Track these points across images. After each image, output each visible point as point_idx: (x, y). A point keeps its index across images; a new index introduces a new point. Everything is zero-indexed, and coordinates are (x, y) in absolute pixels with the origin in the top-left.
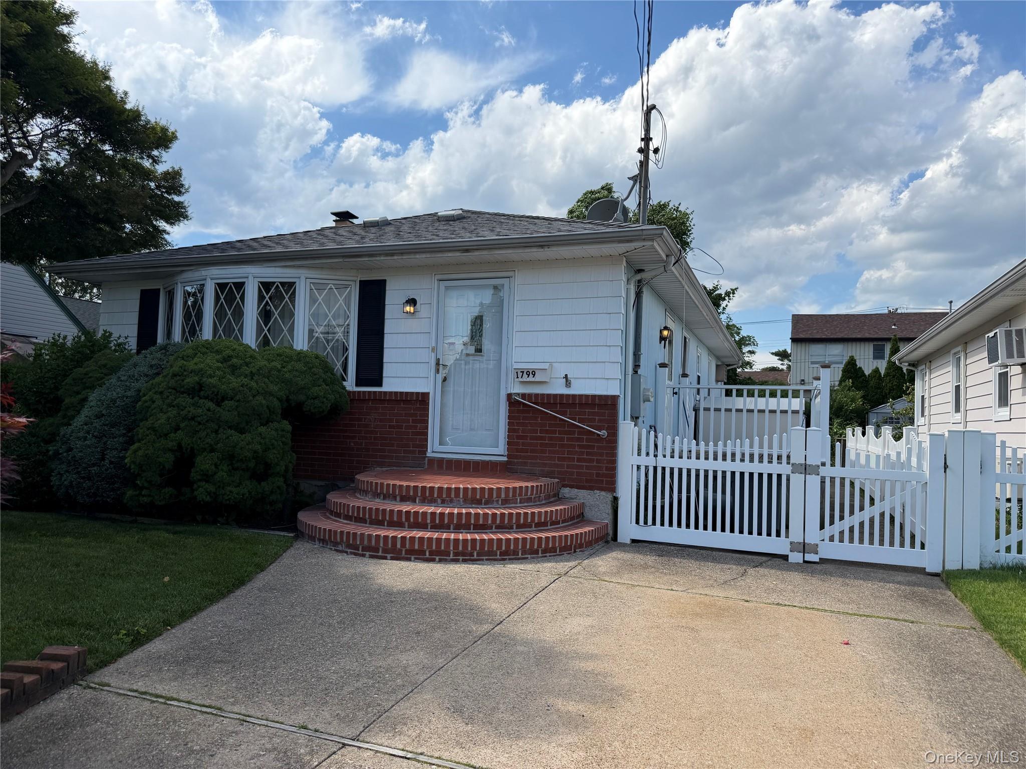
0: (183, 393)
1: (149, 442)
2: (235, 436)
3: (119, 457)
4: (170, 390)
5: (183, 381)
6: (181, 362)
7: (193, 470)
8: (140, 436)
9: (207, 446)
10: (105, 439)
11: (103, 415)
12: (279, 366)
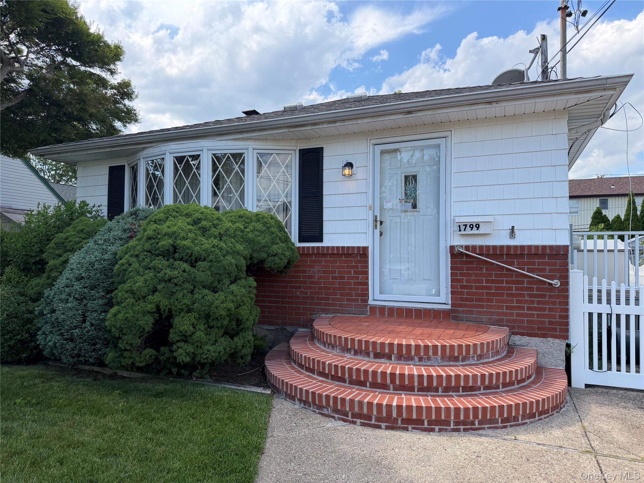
0: (158, 255)
1: (128, 305)
2: (210, 296)
3: (99, 319)
4: (145, 253)
5: (157, 243)
6: (154, 226)
7: (171, 331)
8: (119, 299)
9: (184, 306)
10: (85, 301)
11: (83, 277)
12: (242, 227)
